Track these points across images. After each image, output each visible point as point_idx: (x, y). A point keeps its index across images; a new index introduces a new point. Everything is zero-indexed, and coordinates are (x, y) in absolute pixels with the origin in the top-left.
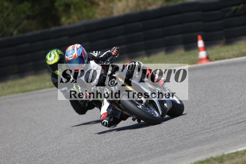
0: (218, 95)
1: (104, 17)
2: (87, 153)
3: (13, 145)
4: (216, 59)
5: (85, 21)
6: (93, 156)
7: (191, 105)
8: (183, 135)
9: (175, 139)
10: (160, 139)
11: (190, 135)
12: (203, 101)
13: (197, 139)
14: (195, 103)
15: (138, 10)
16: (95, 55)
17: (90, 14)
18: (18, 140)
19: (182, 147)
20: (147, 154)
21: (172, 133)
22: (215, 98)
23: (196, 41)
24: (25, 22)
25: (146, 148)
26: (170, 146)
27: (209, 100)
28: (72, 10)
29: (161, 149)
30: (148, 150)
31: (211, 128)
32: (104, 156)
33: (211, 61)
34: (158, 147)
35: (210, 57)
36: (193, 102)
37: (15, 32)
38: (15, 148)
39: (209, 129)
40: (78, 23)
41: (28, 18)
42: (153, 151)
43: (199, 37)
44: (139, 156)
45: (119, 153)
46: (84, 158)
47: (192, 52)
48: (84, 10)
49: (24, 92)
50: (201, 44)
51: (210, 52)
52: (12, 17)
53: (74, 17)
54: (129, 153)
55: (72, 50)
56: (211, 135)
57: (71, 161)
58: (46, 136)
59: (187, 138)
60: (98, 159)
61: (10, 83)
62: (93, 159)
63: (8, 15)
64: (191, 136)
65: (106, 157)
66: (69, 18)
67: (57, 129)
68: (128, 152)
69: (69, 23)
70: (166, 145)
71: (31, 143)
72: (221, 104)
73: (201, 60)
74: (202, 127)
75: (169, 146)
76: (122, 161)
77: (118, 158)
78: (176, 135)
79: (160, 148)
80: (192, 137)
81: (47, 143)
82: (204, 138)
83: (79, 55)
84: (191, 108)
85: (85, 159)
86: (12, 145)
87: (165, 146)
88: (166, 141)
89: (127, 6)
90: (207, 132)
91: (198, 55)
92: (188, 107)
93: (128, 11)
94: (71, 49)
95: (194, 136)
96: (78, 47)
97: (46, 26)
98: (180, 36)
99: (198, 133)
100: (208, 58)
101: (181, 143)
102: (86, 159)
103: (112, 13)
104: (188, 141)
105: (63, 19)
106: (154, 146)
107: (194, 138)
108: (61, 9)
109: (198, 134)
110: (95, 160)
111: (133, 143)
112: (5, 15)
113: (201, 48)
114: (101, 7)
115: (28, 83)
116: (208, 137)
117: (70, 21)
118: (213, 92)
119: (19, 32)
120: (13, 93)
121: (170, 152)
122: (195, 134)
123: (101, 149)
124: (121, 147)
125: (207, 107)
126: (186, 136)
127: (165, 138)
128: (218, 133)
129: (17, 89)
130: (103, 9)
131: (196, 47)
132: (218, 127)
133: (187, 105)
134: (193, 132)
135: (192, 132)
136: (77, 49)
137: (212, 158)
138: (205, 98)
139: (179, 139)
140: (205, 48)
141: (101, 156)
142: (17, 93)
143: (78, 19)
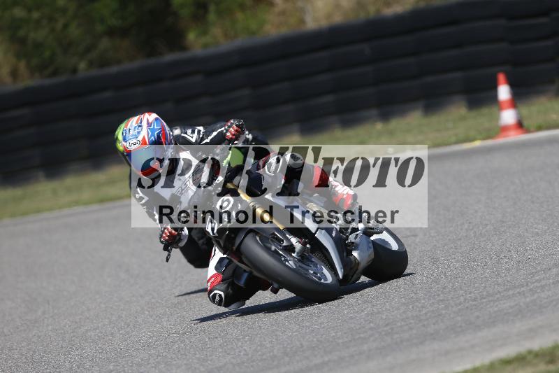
0: (543, 209)
1: (284, 31)
2: (246, 342)
3: (78, 320)
4: (540, 128)
5: (241, 41)
6: (259, 348)
7: (483, 231)
8: (465, 299)
9: (446, 307)
10: (413, 307)
11: (481, 299)
12: (510, 223)
13: (496, 309)
14: (492, 228)
15: (362, 16)
16: (192, 137)
17: (253, 25)
18: (89, 310)
19: (461, 327)
20: (383, 343)
21: (439, 295)
22: (537, 216)
23: (494, 87)
24: (105, 43)
25: (379, 330)
26: (434, 324)
27: (523, 221)
28: (212, 17)
29: (414, 332)
30: (383, 333)
31: (527, 285)
32: (284, 347)
33: (528, 131)
34: (406, 328)
35: (525, 123)
36: (487, 225)
37: (82, 66)
38: (83, 329)
39: (523, 287)
40: (225, 45)
41: (111, 32)
42: (396, 336)
43: (501, 77)
44: (365, 347)
45: (318, 341)
46: (240, 352)
47: (485, 111)
48: (240, 16)
49: (102, 201)
50: (504, 92)
51: (525, 111)
52: (75, 31)
53: (216, 31)
54: (341, 341)
55: (135, 127)
56: (528, 300)
57: (210, 358)
58: (153, 300)
59: (474, 307)
60: (271, 354)
61: (70, 181)
62: (260, 353)
63: (66, 26)
64: (482, 303)
65: (289, 350)
66: (205, 32)
67: (177, 286)
68: (339, 338)
69: (205, 46)
70: (425, 323)
71: (120, 317)
72: (551, 229)
73: (505, 129)
74: (508, 281)
75: (432, 325)
76: (326, 359)
77: (316, 353)
78: (448, 300)
79: (411, 329)
80: (484, 304)
81: (154, 317)
82: (511, 307)
83: (153, 138)
84: (482, 239)
85: (242, 354)
86: (76, 323)
87: (424, 325)
88: (426, 314)
89: (337, 6)
90: (519, 293)
91: (498, 118)
92: (475, 236)
93: (338, 19)
94: (134, 124)
95: (489, 301)
96: (150, 121)
97: (152, 52)
98: (458, 75)
99: (498, 296)
100: (520, 125)
101: (459, 318)
102: (244, 355)
103: (302, 21)
104: (477, 314)
105: (191, 36)
106: (399, 324)
107: (488, 306)
108: (185, 13)
109: (498, 298)
110: (264, 357)
111: (351, 318)
112: (59, 25)
113: (504, 102)
114: (277, 10)
115: (112, 182)
116: (522, 304)
117: (207, 39)
118: (533, 202)
119: (91, 64)
120: (77, 203)
121: (434, 339)
122: (491, 298)
123: (277, 330)
124: (324, 328)
125: (519, 236)
126: (471, 302)
127: (422, 307)
128: (543, 295)
129: (86, 195)
130: (283, 13)
131: (493, 99)
132: (543, 283)
133: (473, 231)
134: (487, 292)
135: (485, 293)
136: (149, 124)
137: (530, 352)
138: (514, 217)
139: (455, 309)
140: (514, 102)
141: (278, 346)
142: (86, 203)
143: (226, 35)
